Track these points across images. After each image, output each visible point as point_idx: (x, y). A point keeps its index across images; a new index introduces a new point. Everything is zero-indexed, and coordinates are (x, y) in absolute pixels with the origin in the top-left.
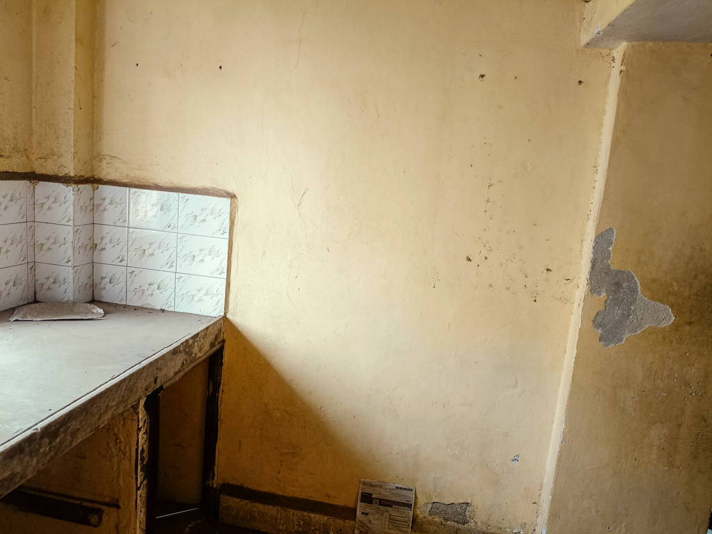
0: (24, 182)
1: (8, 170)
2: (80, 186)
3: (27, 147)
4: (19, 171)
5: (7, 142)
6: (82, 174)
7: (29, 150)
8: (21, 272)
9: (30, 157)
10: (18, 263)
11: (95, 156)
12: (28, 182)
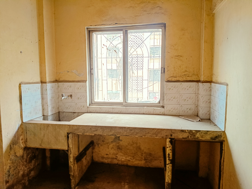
0: (195, 83)
1: (191, 80)
2: (203, 83)
3: (198, 73)
4: (195, 80)
5: (191, 73)
6: (206, 80)
7: (199, 74)
8: (193, 107)
9: (199, 76)
10: (191, 104)
11: (212, 74)
12: (196, 83)
